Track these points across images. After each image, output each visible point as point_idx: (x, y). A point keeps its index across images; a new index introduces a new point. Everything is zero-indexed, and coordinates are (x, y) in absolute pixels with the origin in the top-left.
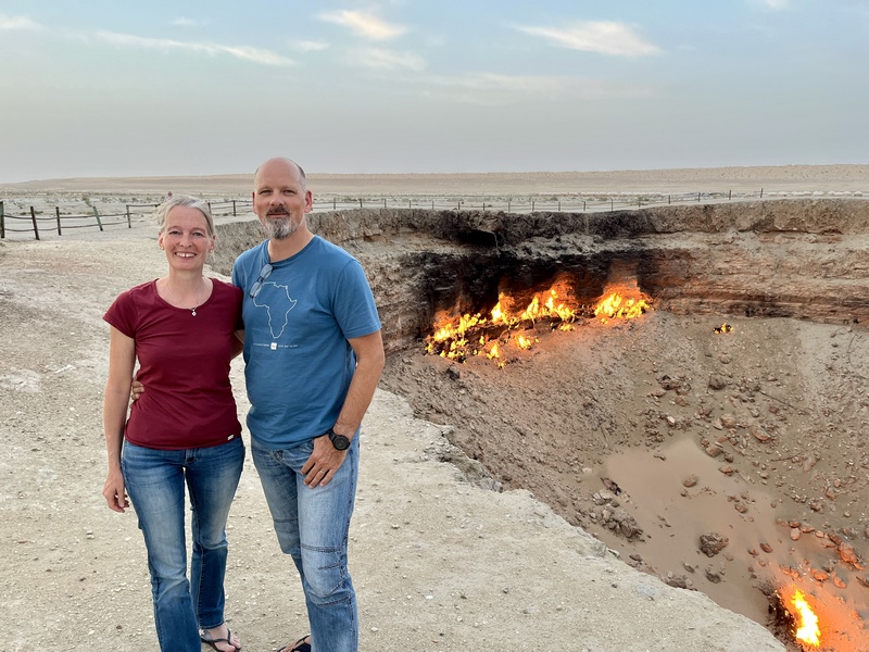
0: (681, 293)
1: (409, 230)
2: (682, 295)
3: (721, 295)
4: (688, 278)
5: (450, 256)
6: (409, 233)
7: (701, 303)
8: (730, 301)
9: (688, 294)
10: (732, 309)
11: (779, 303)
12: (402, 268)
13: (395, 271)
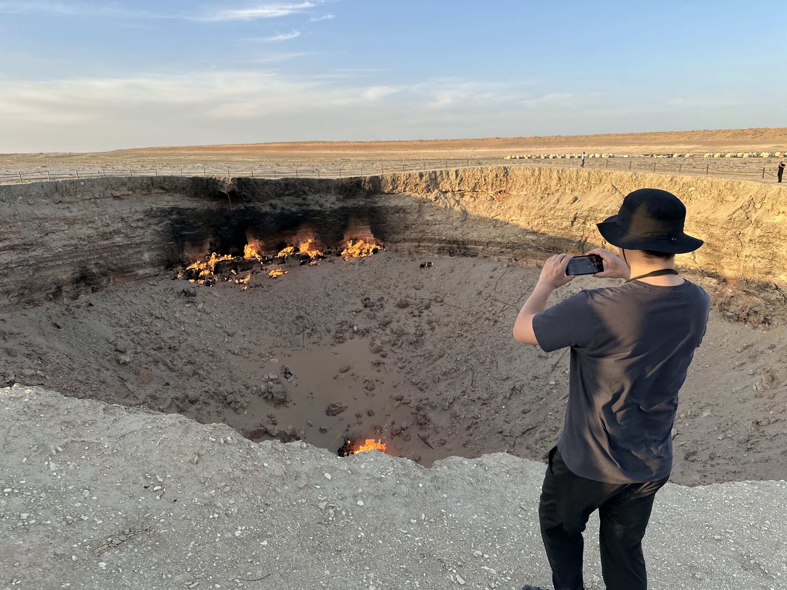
0: (404, 239)
2: (405, 240)
3: (431, 240)
4: (407, 228)
7: (419, 246)
8: (438, 245)
9: (409, 239)
10: (441, 250)
11: (469, 246)
12: (146, 218)
13: (138, 220)
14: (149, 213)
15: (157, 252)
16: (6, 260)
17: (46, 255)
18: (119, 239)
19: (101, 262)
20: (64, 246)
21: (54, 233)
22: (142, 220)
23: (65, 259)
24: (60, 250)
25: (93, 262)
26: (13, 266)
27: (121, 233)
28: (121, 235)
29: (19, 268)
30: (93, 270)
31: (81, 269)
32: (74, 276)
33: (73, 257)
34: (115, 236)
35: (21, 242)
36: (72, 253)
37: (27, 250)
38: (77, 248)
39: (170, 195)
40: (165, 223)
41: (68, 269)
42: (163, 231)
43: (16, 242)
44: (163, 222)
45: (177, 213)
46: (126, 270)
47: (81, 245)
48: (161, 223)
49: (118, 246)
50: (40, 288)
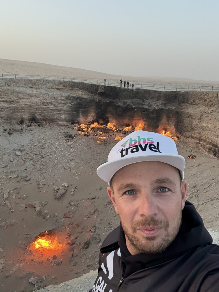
0: (191, 136)
3: (205, 141)
4: (192, 129)
5: (86, 99)
6: (78, 90)
8: (208, 146)
10: (209, 150)
12: (66, 99)
13: (62, 100)
14: (68, 98)
15: (68, 116)
16: (2, 105)
17: (18, 107)
18: (51, 106)
19: (43, 114)
20: (26, 105)
21: (23, 99)
23: (26, 110)
24: (24, 106)
25: (38, 113)
26: (5, 108)
28: (53, 105)
29: (7, 109)
30: (38, 117)
31: (33, 115)
32: (29, 117)
33: (29, 110)
35: (9, 100)
36: (29, 108)
37: (12, 103)
38: (31, 106)
39: (82, 91)
40: (74, 103)
41: (27, 114)
42: (71, 106)
43: (7, 100)
44: (73, 103)
45: (79, 100)
46: (54, 120)
47: (33, 105)
48: (72, 103)
49: (50, 109)
50: (15, 119)
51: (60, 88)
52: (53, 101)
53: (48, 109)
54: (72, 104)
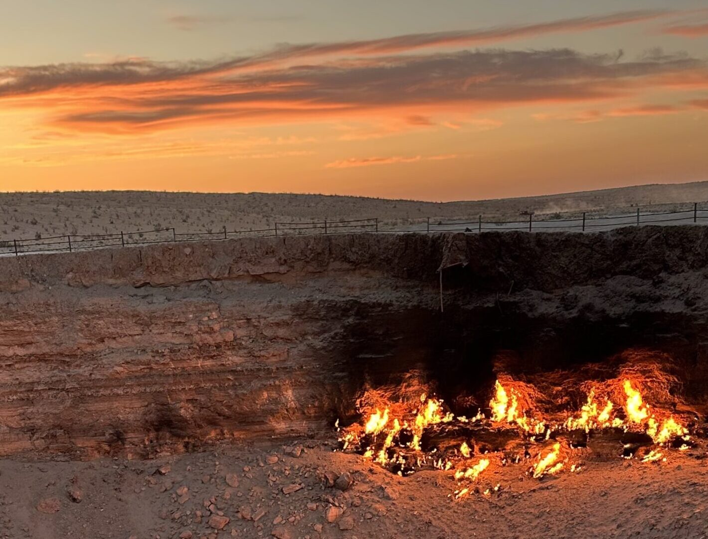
1: (346, 266)
5: (386, 306)
6: (348, 270)
12: (296, 320)
13: (278, 325)
14: (302, 312)
15: (311, 391)
17: (97, 376)
18: (237, 359)
19: (202, 398)
20: (128, 363)
21: (114, 338)
22: (286, 324)
23: (128, 386)
24: (119, 369)
25: (183, 397)
26: (40, 388)
27: (241, 347)
28: (242, 352)
29: (51, 393)
30: (182, 411)
31: (160, 407)
32: (147, 418)
33: (145, 385)
34: (229, 353)
35: (56, 350)
36: (144, 376)
37: (68, 364)
38: (151, 368)
39: (363, 275)
40: (332, 333)
41: (137, 404)
42: (324, 348)
43: (46, 349)
44: (330, 330)
45: (357, 314)
46: (250, 419)
47: (157, 363)
48: (325, 332)
49: (233, 372)
50: (86, 431)
51: (268, 273)
52: (240, 333)
53: (224, 372)
54: (326, 335)
